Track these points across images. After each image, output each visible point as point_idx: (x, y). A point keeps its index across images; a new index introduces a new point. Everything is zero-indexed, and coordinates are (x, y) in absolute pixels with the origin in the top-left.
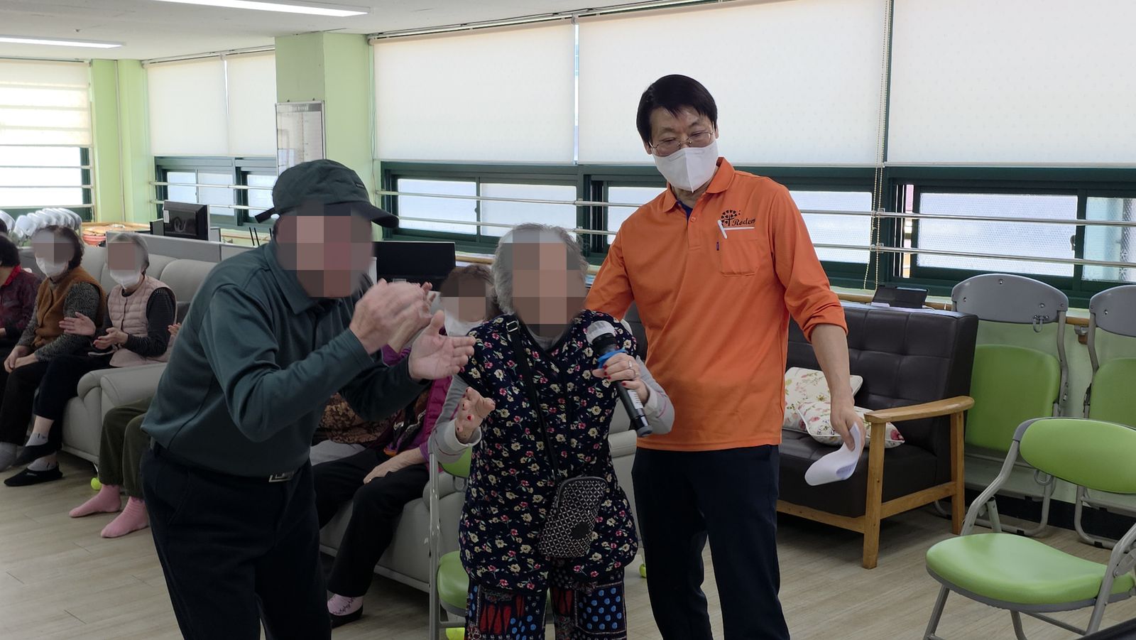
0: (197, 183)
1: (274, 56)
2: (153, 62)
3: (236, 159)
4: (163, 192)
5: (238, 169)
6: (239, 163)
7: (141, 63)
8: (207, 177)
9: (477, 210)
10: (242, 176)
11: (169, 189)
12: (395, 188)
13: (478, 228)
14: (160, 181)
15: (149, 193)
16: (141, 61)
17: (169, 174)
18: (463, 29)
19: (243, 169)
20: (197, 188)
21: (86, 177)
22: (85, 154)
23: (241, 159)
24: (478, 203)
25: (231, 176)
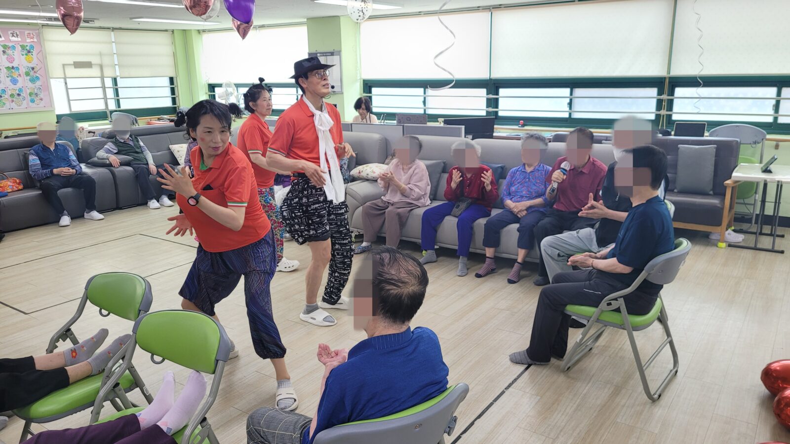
1: (306, 27)
2: (204, 31)
7: (199, 31)
9: (424, 102)
12: (370, 92)
13: (425, 110)
14: (211, 91)
17: (216, 89)
18: (419, 14)
21: (173, 91)
22: (171, 79)
24: (425, 98)
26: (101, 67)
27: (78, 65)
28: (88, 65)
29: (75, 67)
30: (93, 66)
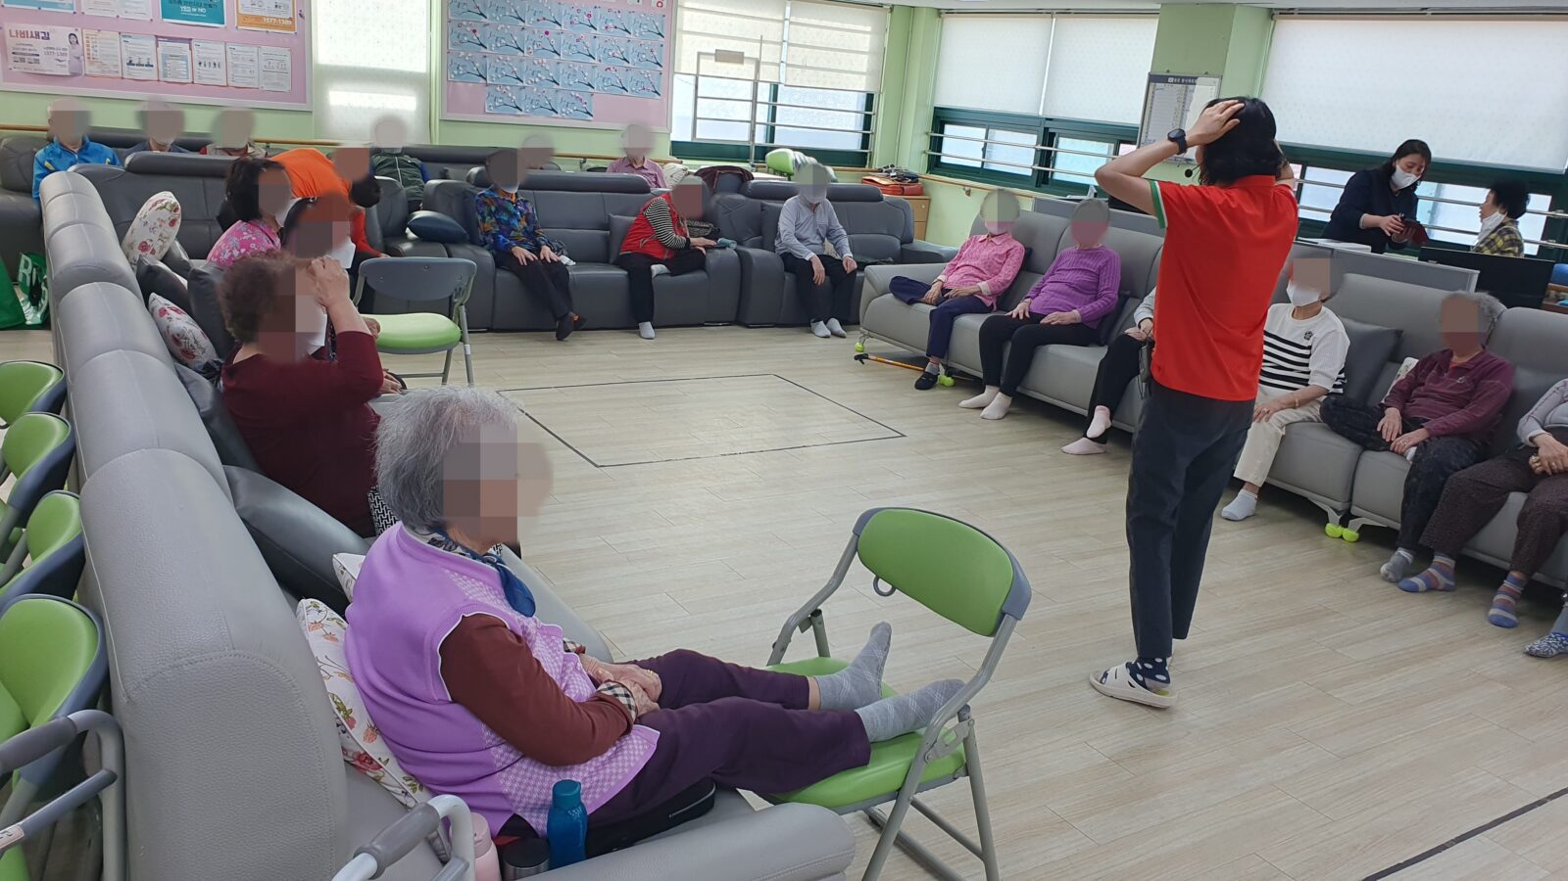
0: (986, 138)
1: (1157, 20)
2: (950, 12)
3: (1047, 119)
4: (937, 144)
5: (1046, 129)
6: (1048, 124)
7: (939, 12)
8: (999, 135)
10: (1049, 138)
11: (945, 140)
14: (936, 132)
15: (923, 143)
16: (939, 9)
17: (948, 129)
19: (1051, 130)
20: (986, 144)
21: (867, 123)
22: (870, 97)
23: (1051, 120)
25: (1035, 137)
26: (758, 63)
27: (722, 56)
28: (738, 58)
29: (716, 60)
30: (745, 61)
